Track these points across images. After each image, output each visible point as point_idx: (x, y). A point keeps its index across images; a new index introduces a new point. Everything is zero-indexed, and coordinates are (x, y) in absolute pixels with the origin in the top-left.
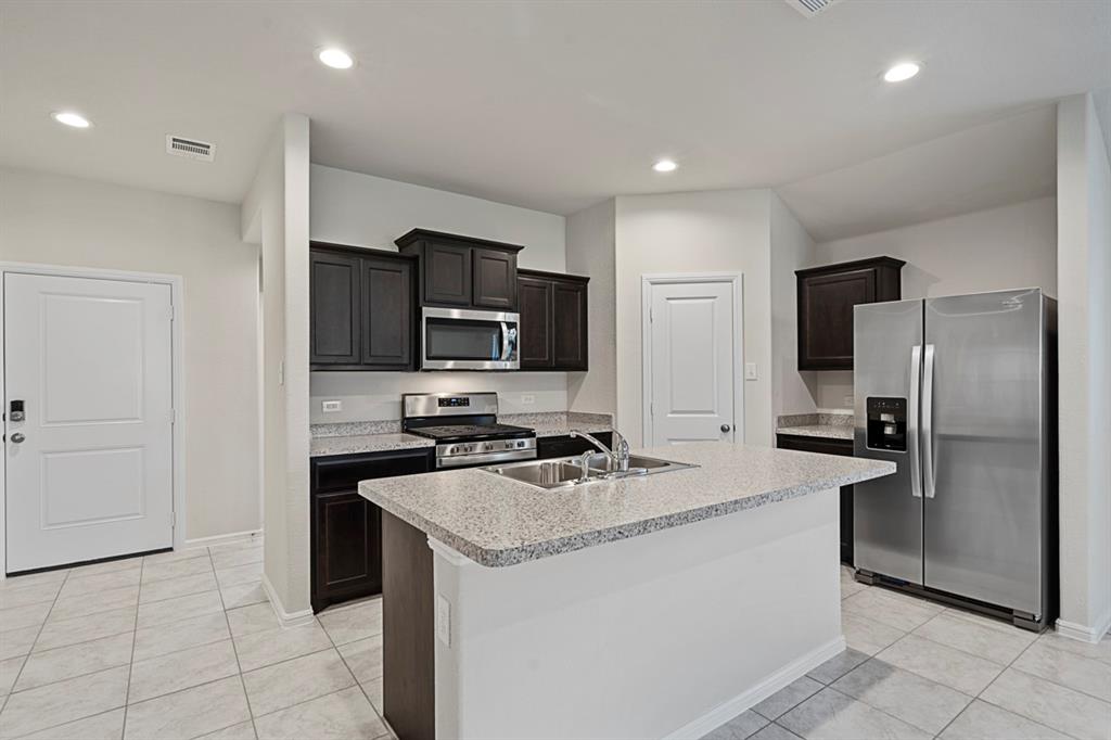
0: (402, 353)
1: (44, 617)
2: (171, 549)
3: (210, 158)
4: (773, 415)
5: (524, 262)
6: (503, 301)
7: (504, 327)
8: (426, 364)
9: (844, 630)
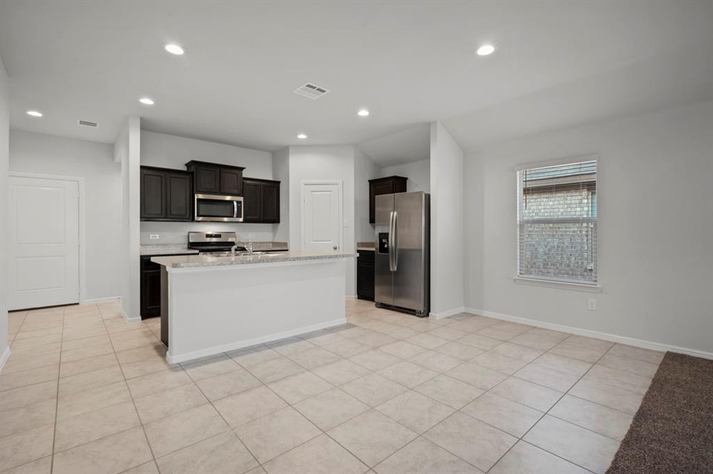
0: (186, 213)
1: (21, 323)
2: (78, 304)
3: (97, 128)
4: (355, 241)
5: (245, 174)
6: (236, 191)
7: (235, 204)
8: (196, 218)
9: (347, 316)
